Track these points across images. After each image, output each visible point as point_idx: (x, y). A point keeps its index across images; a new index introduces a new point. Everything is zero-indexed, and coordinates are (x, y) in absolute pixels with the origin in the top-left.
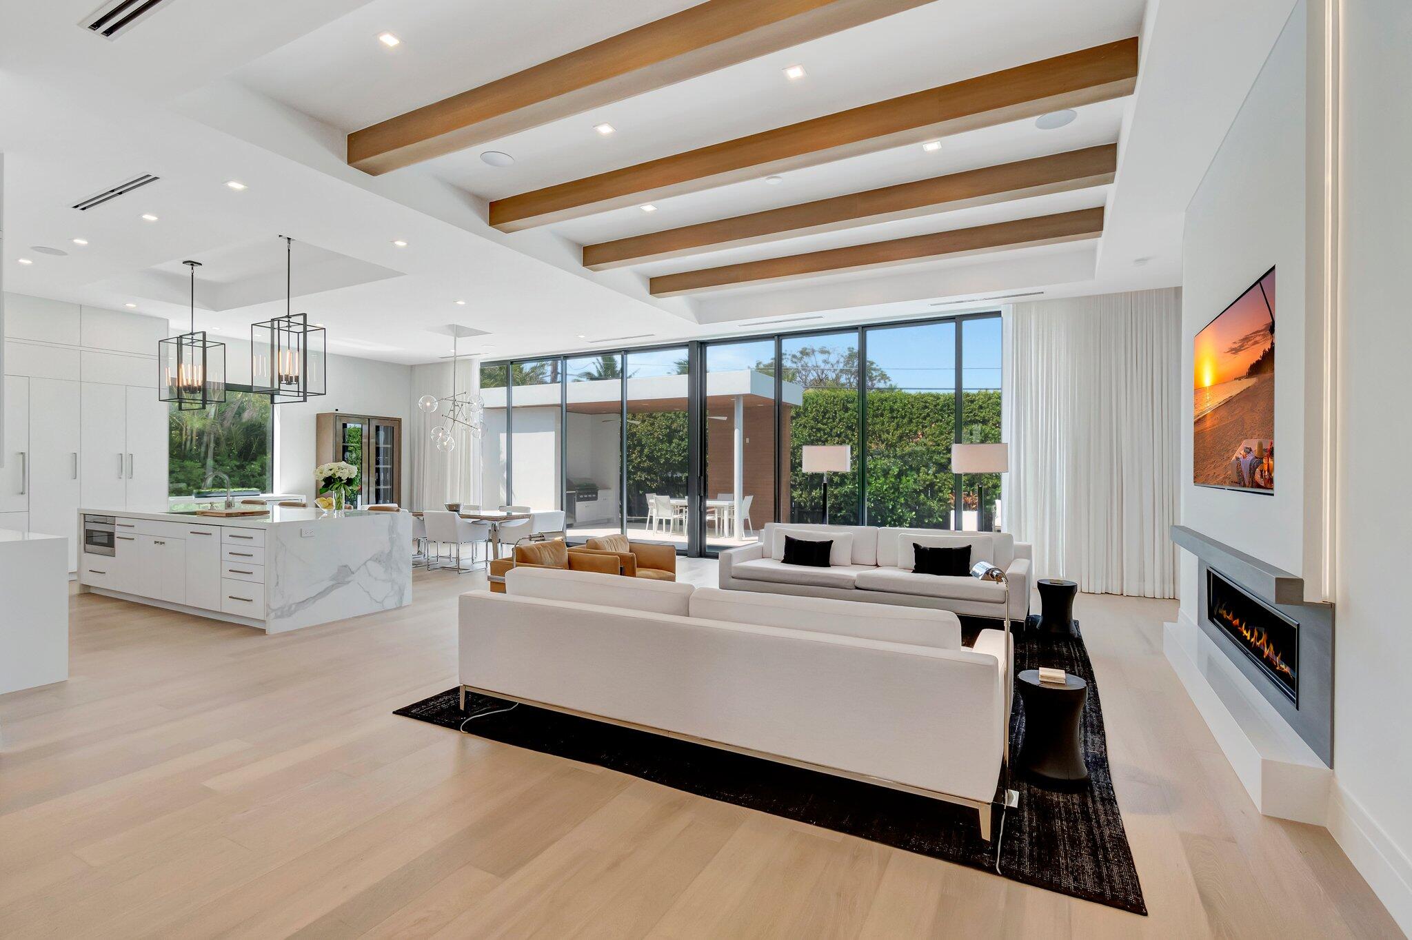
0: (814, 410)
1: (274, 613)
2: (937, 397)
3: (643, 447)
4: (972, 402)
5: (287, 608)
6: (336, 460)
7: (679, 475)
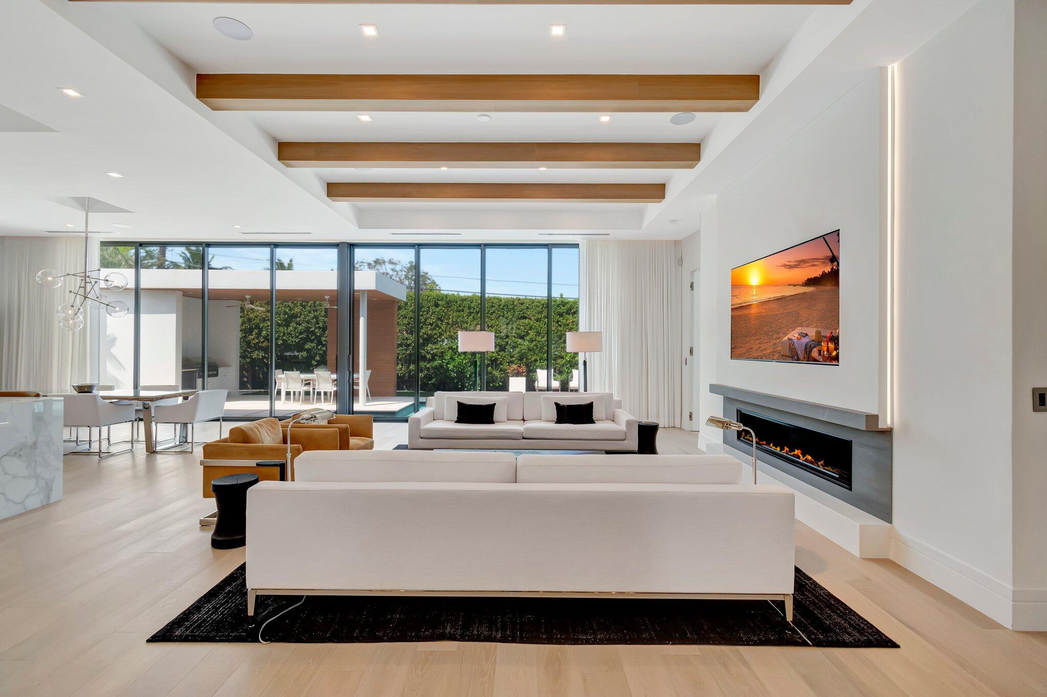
0: (413, 305)
2: (500, 300)
3: (261, 331)
4: (522, 304)
7: (296, 353)
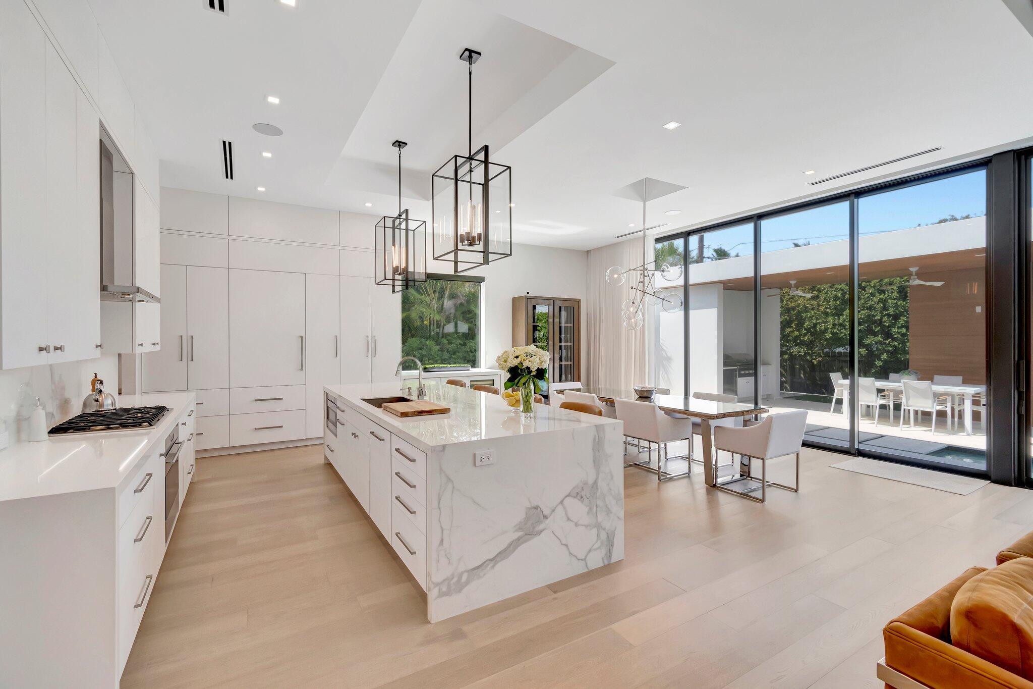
1: (437, 589)
5: (455, 580)
6: (527, 344)
